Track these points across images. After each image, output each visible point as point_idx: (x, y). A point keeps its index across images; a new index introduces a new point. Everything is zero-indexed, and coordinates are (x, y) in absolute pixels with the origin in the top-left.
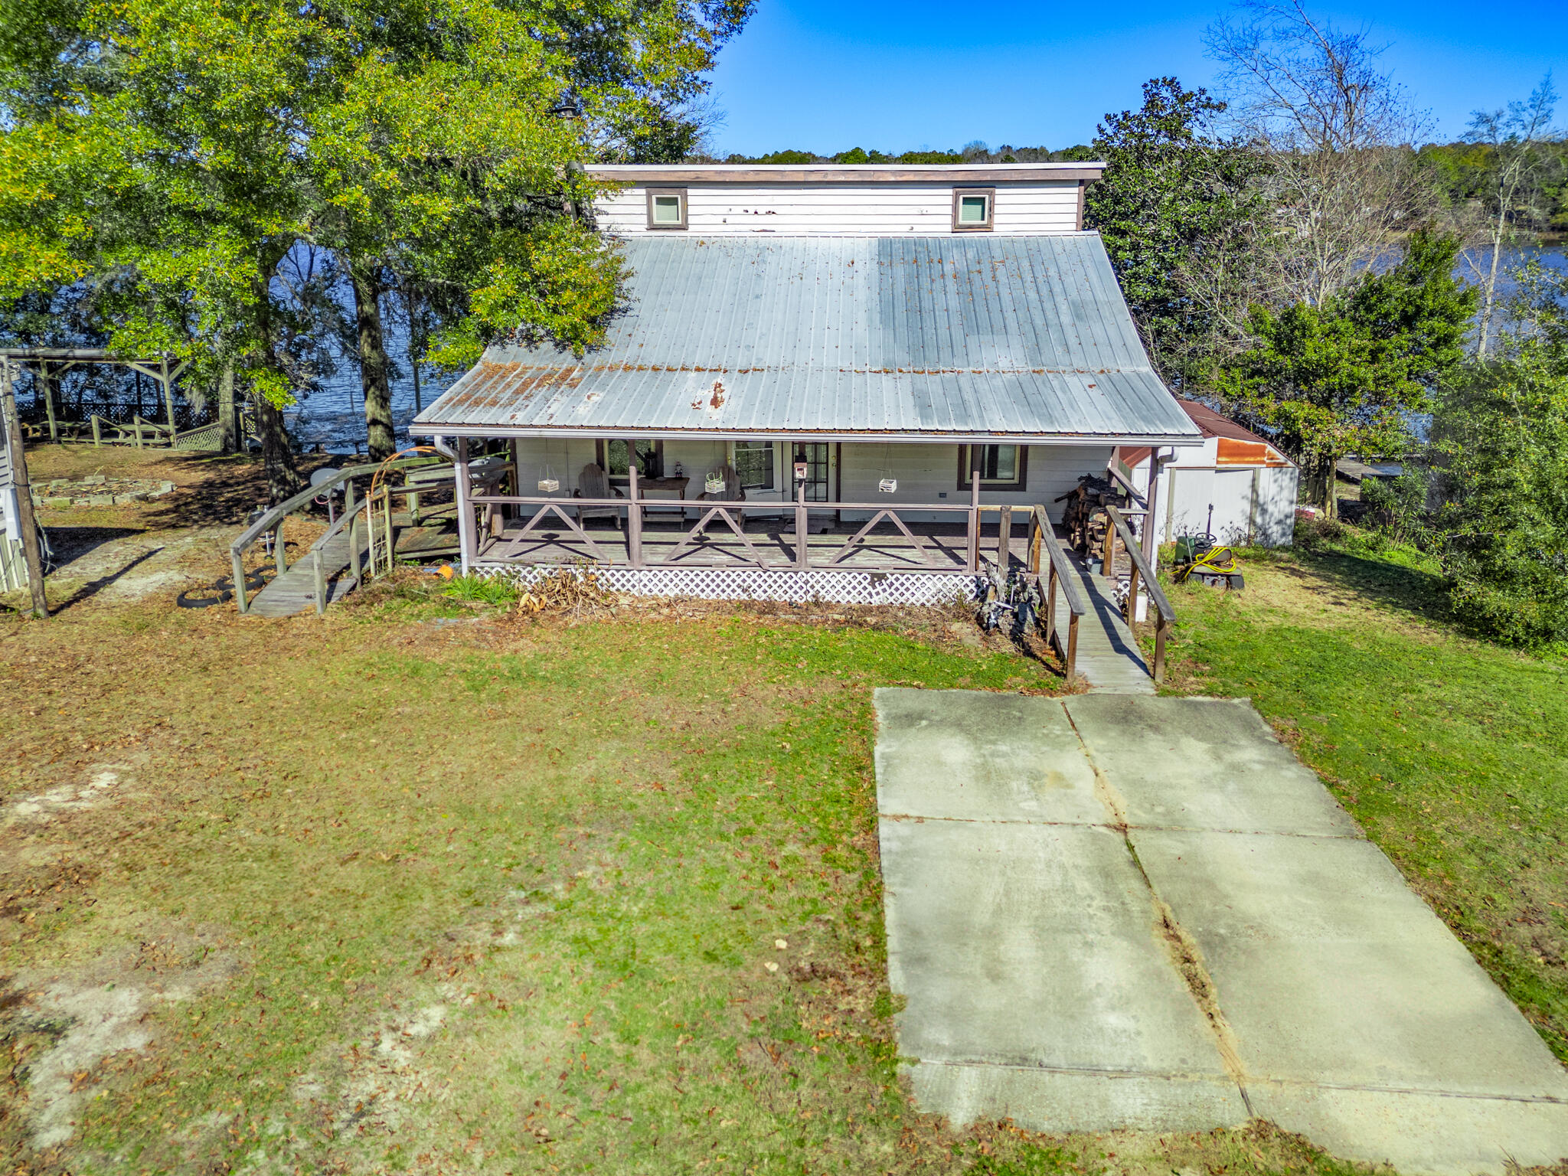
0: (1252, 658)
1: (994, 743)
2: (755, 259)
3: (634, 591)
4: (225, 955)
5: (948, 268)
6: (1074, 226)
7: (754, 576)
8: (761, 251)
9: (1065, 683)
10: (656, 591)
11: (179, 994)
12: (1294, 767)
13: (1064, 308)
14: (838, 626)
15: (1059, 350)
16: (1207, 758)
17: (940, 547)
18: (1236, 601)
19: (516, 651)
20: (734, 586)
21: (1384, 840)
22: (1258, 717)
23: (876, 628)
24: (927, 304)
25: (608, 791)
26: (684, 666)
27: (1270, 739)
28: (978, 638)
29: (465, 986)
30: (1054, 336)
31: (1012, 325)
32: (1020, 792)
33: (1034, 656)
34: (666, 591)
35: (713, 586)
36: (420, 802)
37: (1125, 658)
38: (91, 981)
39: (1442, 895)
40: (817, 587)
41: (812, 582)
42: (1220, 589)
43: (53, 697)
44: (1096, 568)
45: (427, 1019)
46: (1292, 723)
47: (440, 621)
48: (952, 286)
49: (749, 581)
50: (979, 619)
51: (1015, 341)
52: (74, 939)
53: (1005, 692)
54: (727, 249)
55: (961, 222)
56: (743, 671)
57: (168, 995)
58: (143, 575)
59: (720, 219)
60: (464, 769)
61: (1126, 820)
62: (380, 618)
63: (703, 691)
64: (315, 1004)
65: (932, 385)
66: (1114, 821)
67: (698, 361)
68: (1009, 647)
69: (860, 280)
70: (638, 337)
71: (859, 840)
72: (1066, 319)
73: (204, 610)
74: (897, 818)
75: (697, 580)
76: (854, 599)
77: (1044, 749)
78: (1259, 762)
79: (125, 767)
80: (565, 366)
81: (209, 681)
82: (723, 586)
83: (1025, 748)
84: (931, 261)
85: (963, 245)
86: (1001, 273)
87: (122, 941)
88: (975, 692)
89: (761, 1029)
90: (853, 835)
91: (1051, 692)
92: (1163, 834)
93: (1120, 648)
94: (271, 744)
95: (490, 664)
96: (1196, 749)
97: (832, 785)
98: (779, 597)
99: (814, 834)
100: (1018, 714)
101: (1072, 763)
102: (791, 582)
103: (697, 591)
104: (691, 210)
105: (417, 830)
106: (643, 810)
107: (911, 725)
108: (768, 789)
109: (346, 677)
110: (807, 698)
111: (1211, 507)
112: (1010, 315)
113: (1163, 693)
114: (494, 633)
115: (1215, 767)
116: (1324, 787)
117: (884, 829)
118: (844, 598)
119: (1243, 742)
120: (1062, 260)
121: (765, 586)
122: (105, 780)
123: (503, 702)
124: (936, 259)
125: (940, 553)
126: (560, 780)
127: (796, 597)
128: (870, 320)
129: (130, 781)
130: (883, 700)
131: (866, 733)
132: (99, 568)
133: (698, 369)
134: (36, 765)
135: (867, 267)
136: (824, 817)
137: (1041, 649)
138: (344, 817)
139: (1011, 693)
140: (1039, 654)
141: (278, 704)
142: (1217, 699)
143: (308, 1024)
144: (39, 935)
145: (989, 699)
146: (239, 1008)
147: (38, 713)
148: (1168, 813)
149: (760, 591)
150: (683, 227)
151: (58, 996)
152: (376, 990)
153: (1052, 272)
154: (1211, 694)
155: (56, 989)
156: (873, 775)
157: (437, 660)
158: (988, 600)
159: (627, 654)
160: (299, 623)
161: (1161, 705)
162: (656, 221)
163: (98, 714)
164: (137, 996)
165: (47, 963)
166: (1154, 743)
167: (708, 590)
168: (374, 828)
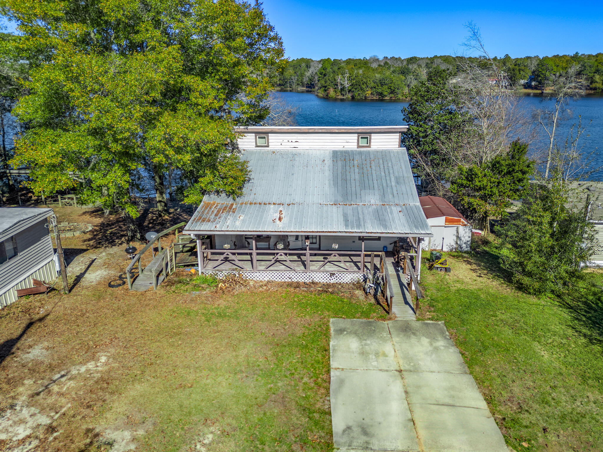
0: (448, 304)
1: (366, 340)
2: (292, 159)
3: (254, 279)
4: (151, 419)
5: (356, 162)
6: (398, 146)
7: (293, 274)
8: (294, 155)
9: (388, 316)
10: (261, 279)
11: (141, 432)
12: (453, 348)
13: (393, 179)
14: (320, 293)
15: (391, 196)
16: (428, 345)
17: (352, 261)
18: (447, 277)
19: (219, 305)
20: (286, 277)
21: (475, 374)
22: (445, 328)
23: (332, 293)
24: (348, 177)
25: (252, 360)
26: (271, 310)
27: (448, 337)
28: (363, 296)
29: (217, 428)
30: (389, 190)
31: (376, 186)
32: (372, 359)
33: (380, 305)
34: (265, 279)
35: (280, 277)
36: (197, 365)
37: (408, 306)
38: (117, 429)
39: (487, 392)
40: (313, 277)
41: (311, 276)
42: (443, 272)
43: (80, 327)
44: (401, 271)
45: (208, 438)
46: (455, 331)
47: (194, 293)
48: (357, 170)
49: (291, 276)
50: (364, 290)
51: (377, 192)
52: (108, 415)
53: (371, 320)
54: (283, 154)
55: (360, 145)
56: (290, 312)
57: (138, 433)
58: (94, 272)
59: (280, 144)
60: (208, 353)
61: (402, 369)
62: (174, 292)
63: (278, 321)
64: (178, 434)
65: (349, 210)
66: (398, 369)
67: (274, 201)
68: (373, 301)
69: (326, 168)
70: (254, 191)
71: (325, 377)
72: (393, 184)
73: (117, 288)
74: (336, 369)
75: (275, 275)
76: (325, 281)
77: (381, 342)
78: (443, 346)
79: (108, 354)
80: (230, 203)
81: (126, 319)
82: (283, 277)
83: (375, 342)
84: (350, 160)
85: (360, 153)
86: (373, 164)
87: (122, 416)
88: (361, 320)
89: (298, 439)
90: (323, 375)
91: (384, 320)
92: (412, 373)
93: (407, 303)
94: (150, 344)
95: (211, 311)
96: (425, 341)
97: (317, 357)
98: (301, 280)
99: (312, 374)
100: (374, 329)
101: (388, 348)
102: (305, 276)
103: (275, 279)
104: (270, 141)
105: (197, 375)
106: (262, 367)
107: (341, 334)
108: (298, 358)
109: (167, 317)
110: (310, 323)
111: (443, 238)
112: (375, 182)
113: (418, 320)
114: (212, 298)
115: (430, 348)
116: (460, 355)
117: (332, 373)
118: (322, 281)
119: (439, 339)
120: (393, 160)
121: (296, 277)
122: (103, 359)
123: (217, 326)
124: (352, 159)
125: (352, 264)
126: (237, 356)
127: (306, 281)
128: (330, 184)
129: (111, 360)
130: (334, 323)
131: (327, 336)
132: (78, 269)
133: (274, 204)
134: (81, 354)
135: (328, 162)
136: (315, 369)
137: (383, 302)
138: (175, 371)
139: (372, 320)
140: (382, 304)
141: (148, 328)
142: (434, 322)
143: (177, 441)
144: (99, 414)
145: (365, 323)
146: (158, 436)
147: (77, 334)
148: (414, 365)
149: (295, 279)
150: (268, 146)
151: (109, 434)
152: (193, 430)
153: (390, 165)
154: (432, 320)
155: (108, 431)
156: (329, 353)
157: (195, 309)
158: (367, 283)
159: (253, 305)
160: (149, 294)
161: (417, 324)
162: (258, 144)
163: (95, 333)
164: (130, 433)
165: (103, 423)
166: (413, 339)
167: (278, 279)
168: (185, 375)
